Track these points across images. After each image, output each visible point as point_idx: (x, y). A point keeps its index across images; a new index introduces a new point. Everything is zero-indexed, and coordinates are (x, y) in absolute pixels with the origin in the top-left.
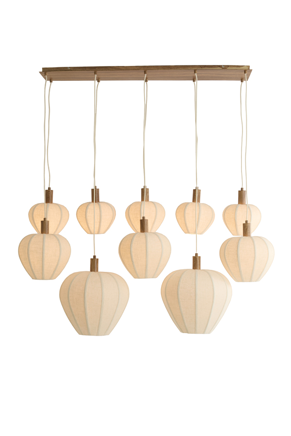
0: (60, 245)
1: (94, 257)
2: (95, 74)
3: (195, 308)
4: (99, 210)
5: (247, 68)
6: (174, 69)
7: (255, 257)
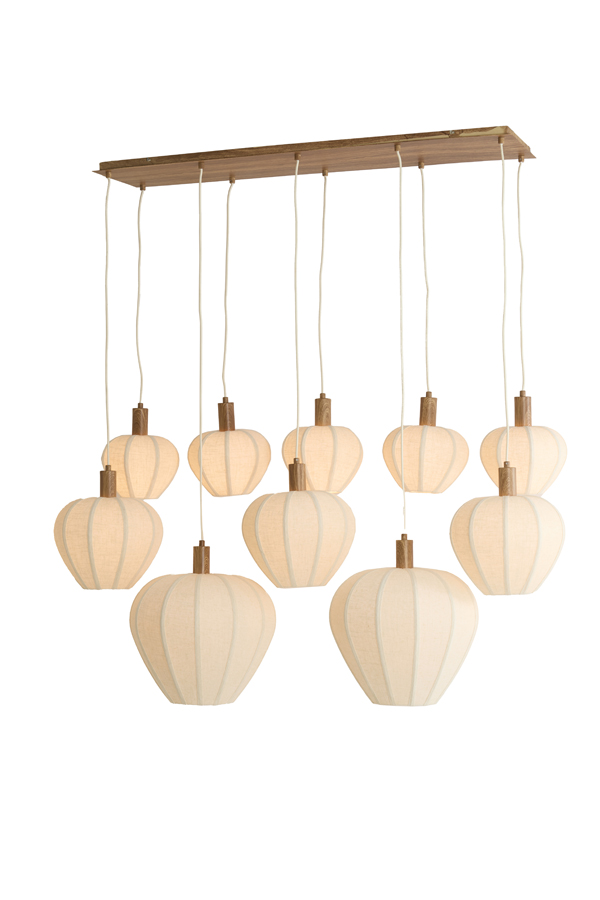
0: (124, 519)
1: (202, 543)
2: (200, 167)
3: (379, 652)
4: (223, 447)
5: (502, 131)
6: (352, 145)
7: (504, 541)
